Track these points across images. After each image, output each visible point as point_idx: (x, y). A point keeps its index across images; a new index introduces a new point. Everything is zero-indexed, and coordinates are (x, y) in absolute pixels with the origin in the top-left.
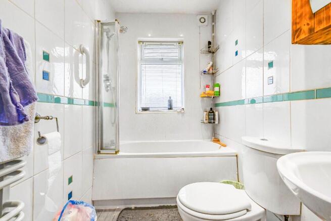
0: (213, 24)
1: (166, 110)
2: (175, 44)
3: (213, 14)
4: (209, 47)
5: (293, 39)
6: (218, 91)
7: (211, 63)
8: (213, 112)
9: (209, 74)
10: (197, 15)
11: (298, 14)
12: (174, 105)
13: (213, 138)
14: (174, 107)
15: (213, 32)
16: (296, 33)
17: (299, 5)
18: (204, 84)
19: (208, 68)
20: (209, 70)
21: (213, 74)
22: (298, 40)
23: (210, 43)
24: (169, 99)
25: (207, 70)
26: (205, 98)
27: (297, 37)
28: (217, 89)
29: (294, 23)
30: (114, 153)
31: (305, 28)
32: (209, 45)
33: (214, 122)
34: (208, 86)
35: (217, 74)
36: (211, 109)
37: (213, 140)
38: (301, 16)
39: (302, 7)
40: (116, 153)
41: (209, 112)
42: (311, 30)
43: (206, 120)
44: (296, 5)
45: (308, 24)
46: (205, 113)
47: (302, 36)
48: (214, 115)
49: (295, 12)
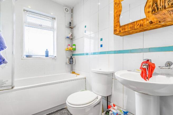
0: (72, 14)
1: (44, 57)
2: (50, 18)
3: (72, 9)
4: (70, 25)
5: (114, 32)
6: (75, 48)
7: (71, 33)
8: (72, 58)
9: (70, 39)
10: (64, 6)
11: (116, 25)
12: (49, 54)
13: (71, 71)
14: (49, 56)
15: (72, 18)
16: (115, 31)
17: (116, 22)
18: (67, 43)
19: (70, 36)
20: (70, 37)
21: (72, 39)
22: (116, 33)
23: (70, 23)
24: (46, 50)
25: (69, 37)
26: (67, 51)
27: (116, 32)
28: (74, 47)
29: (115, 27)
30: (11, 88)
31: (118, 30)
32: (70, 24)
33: (73, 64)
34: (69, 45)
35: (74, 39)
36: (71, 57)
37: (71, 72)
38: (117, 25)
39: (117, 22)
40: (12, 88)
41: (70, 58)
42: (120, 31)
43: (68, 62)
44: (115, 21)
45: (119, 29)
46: (68, 59)
47: (117, 32)
48: (73, 60)
49: (115, 23)
